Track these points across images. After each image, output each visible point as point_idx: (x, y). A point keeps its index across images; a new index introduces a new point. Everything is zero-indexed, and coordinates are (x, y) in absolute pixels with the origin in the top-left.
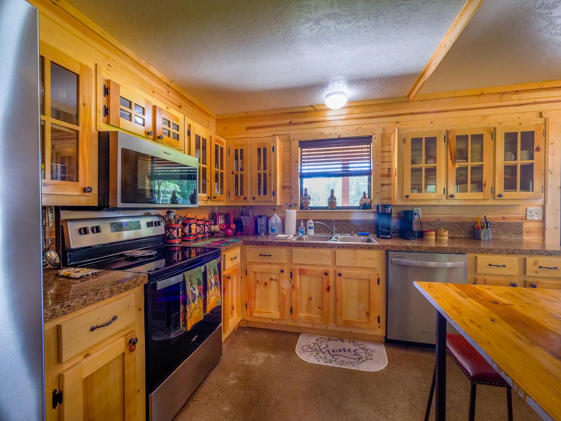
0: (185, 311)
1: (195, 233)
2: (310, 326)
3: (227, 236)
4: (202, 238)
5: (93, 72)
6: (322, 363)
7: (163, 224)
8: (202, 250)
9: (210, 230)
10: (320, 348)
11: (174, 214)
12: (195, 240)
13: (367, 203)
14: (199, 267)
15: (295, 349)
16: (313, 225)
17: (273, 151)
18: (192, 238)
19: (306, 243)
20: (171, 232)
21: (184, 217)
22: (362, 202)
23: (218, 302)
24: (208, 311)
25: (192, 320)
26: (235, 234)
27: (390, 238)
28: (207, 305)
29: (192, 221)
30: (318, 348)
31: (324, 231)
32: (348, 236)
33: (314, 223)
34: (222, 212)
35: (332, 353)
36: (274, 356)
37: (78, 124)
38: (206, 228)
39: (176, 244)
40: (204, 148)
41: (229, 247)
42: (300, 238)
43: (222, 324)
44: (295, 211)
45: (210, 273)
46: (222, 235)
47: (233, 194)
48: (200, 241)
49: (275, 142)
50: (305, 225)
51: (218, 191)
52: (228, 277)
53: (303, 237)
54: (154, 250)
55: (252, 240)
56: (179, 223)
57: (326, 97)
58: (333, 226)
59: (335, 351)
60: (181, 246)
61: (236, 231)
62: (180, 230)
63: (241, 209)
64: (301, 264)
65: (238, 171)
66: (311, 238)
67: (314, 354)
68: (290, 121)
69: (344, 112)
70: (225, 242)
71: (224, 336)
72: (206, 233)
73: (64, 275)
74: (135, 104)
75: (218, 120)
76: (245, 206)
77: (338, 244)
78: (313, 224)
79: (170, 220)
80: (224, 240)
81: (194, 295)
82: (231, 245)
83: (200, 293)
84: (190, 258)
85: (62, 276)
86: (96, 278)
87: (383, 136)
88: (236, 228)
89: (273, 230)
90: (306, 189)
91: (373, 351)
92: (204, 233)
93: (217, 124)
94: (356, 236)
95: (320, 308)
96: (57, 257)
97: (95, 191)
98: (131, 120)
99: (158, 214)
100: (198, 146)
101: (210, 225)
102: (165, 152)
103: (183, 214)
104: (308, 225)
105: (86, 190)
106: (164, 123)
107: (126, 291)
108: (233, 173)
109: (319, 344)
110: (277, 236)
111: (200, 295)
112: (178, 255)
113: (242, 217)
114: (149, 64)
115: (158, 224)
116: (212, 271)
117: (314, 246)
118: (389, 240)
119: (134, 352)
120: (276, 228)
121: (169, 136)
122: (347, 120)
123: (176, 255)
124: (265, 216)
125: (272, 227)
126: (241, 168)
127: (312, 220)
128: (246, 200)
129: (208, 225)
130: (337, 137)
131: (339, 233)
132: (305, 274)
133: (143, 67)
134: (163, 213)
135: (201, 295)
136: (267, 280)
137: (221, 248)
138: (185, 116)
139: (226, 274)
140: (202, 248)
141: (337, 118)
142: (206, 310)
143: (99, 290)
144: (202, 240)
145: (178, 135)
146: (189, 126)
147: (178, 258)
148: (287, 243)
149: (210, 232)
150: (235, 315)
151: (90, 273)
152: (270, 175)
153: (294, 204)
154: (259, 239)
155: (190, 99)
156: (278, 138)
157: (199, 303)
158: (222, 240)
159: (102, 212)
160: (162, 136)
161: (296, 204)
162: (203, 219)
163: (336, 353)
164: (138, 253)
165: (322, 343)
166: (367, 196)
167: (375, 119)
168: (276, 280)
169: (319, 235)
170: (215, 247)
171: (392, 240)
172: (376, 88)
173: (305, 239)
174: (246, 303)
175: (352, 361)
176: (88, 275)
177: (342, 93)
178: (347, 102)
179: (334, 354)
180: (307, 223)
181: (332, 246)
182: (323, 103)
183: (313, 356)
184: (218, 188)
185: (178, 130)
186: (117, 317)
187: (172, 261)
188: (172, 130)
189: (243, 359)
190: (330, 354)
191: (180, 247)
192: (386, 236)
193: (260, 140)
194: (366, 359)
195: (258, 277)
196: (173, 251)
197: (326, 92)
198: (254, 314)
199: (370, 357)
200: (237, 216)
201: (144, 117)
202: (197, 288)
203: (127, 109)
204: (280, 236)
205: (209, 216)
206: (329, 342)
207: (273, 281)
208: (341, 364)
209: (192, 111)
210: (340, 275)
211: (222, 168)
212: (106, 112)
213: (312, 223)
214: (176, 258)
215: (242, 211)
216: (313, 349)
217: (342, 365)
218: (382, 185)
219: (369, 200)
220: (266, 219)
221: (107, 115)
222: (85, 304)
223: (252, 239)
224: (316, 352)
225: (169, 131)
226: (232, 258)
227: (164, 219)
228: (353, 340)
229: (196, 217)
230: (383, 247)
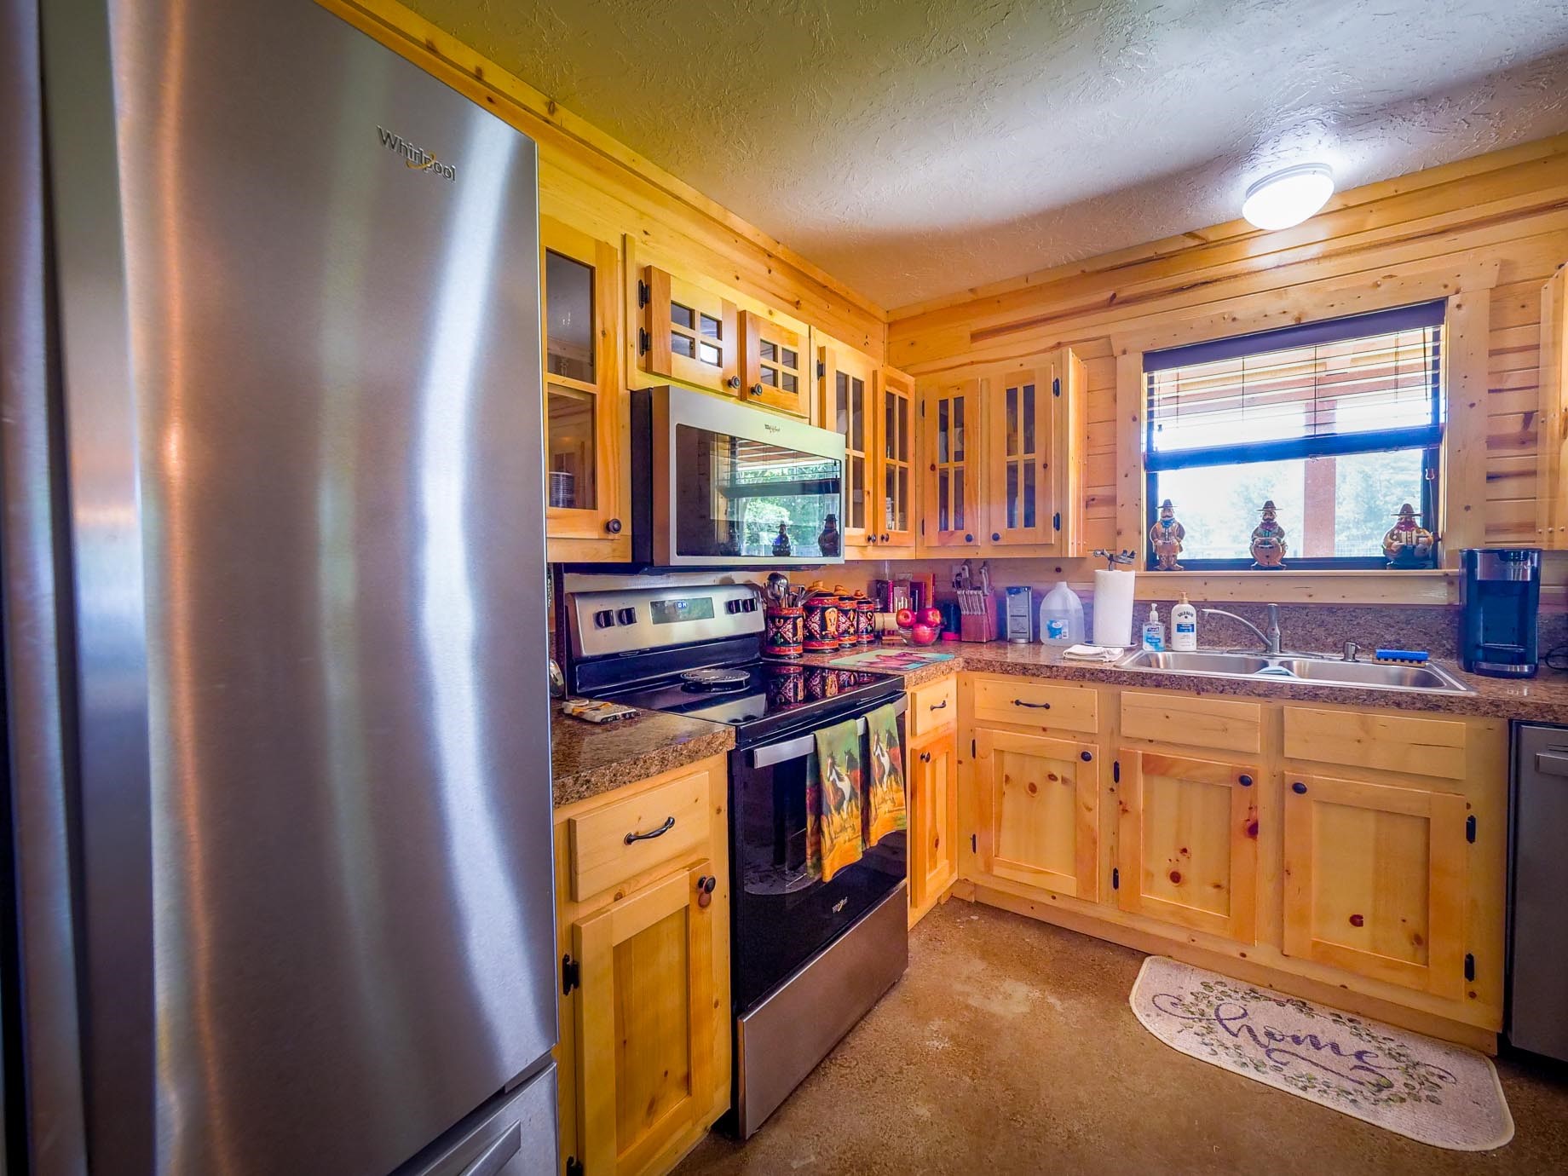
0: (819, 831)
1: (836, 633)
2: (1182, 937)
3: (918, 642)
4: (854, 645)
5: (620, 256)
6: (1226, 1061)
7: (760, 608)
8: (852, 677)
9: (873, 625)
10: (1217, 1016)
11: (785, 581)
12: (836, 650)
13: (1420, 545)
14: (851, 722)
15: (1128, 996)
16: (1192, 620)
17: (1057, 392)
18: (828, 644)
19: (1170, 677)
20: (778, 628)
21: (809, 591)
22: (1396, 543)
23: (900, 819)
24: (874, 842)
25: (834, 855)
26: (940, 637)
27: (1527, 677)
28: (871, 824)
29: (828, 600)
30: (1211, 1012)
31: (1236, 640)
32: (1335, 660)
33: (1197, 612)
34: (902, 577)
35: (1264, 1040)
36: (1059, 1003)
37: (593, 382)
38: (863, 619)
39: (790, 658)
40: (858, 406)
41: (925, 673)
42: (1148, 660)
43: (906, 881)
44: (1132, 574)
45: (878, 740)
46: (905, 641)
47: (933, 527)
48: (847, 653)
49: (1062, 364)
50: (1165, 620)
51: (893, 520)
52: (922, 757)
53: (1157, 655)
54: (742, 669)
55: (990, 657)
56: (796, 606)
57: (1247, 193)
58: (1271, 623)
59: (1279, 1038)
60: (802, 663)
61: (942, 630)
62: (800, 622)
63: (956, 570)
64: (1151, 741)
65: (947, 461)
66: (1191, 661)
67: (1197, 1027)
68: (1111, 293)
69: (1322, 231)
70: (911, 658)
71: (914, 916)
72: (862, 632)
73: (574, 714)
74: (702, 315)
75: (890, 325)
76: (968, 562)
77: (1292, 686)
78: (1192, 615)
79: (778, 598)
80: (911, 654)
81: (840, 793)
82: (932, 669)
83: (853, 789)
84: (824, 696)
85: (570, 716)
86: (631, 725)
87: (1500, 294)
88: (942, 624)
89: (1053, 632)
90: (1167, 505)
91: (1442, 1074)
92: (856, 632)
93: (889, 337)
94: (1366, 662)
95: (1218, 886)
96: (559, 673)
97: (627, 530)
98: (692, 356)
99: (750, 581)
100: (842, 404)
101: (871, 612)
102: (767, 427)
103: (804, 581)
104: (1176, 620)
105: (611, 526)
106: (763, 353)
107: (691, 762)
108: (933, 467)
109: (1216, 1002)
110: (1069, 650)
111: (853, 794)
112: (796, 686)
113: (959, 592)
114: (726, 208)
115: (749, 606)
116: (884, 737)
117: (1199, 686)
118: (1523, 682)
119: (708, 910)
120: (1064, 625)
121: (775, 384)
122: (1334, 258)
123: (792, 685)
124: (1029, 588)
125: (1052, 622)
126: (956, 453)
127: (1190, 602)
128: (971, 543)
129: (867, 612)
130: (1288, 321)
131: (1294, 648)
132: (1163, 774)
133: (714, 220)
134: (760, 579)
135: (857, 794)
136: (1037, 778)
137: (906, 677)
138: (812, 327)
139: (918, 748)
140: (852, 671)
141: (1288, 257)
142: (869, 838)
143: (639, 753)
144: (853, 650)
145: (795, 379)
146: (822, 350)
147: (796, 694)
148: (1102, 671)
149: (872, 631)
150: (943, 863)
151: (620, 714)
152: (1045, 466)
153: (1125, 552)
154: (1011, 656)
155: (820, 280)
156: (1073, 351)
157: (851, 814)
158: (904, 655)
159: (638, 576)
160: (759, 387)
161: (1133, 554)
162: (853, 594)
163: (1281, 1045)
164: (709, 675)
165: (1227, 1000)
166: (1418, 521)
167: (1462, 235)
168: (1064, 781)
169: (1216, 652)
170: (890, 672)
171: (1536, 682)
172: (1471, 120)
173: (1166, 663)
174: (974, 836)
175: (1348, 1085)
176: (615, 718)
177: (1312, 167)
178: (1334, 194)
179: (1273, 1045)
180: (1170, 613)
181: (1270, 692)
182: (1238, 217)
183: (1192, 1035)
184: (893, 511)
185: (795, 367)
186: (674, 820)
187: (780, 700)
188: (782, 368)
189: (967, 988)
190: (1258, 1042)
191: (802, 665)
192: (1509, 668)
193: (1013, 367)
194: (1409, 1094)
195: (1010, 766)
196: (785, 674)
197: (1248, 178)
198: (997, 871)
199: (1427, 1093)
200: (945, 588)
201: (719, 343)
202: (848, 776)
203: (685, 330)
204: (1078, 649)
205: (869, 587)
206: (1253, 1003)
207: (1055, 783)
208: (1300, 1084)
209: (827, 311)
210: (1299, 789)
211: (903, 457)
212: (645, 344)
213: (1188, 613)
214: (792, 694)
215: (959, 575)
216: (1192, 1013)
217: (1304, 1088)
218: (1491, 477)
219: (1430, 535)
220: (1033, 598)
221: (647, 350)
222: (615, 782)
223: (987, 653)
224: (1204, 1023)
225: (775, 372)
226: (935, 705)
227: (764, 595)
228: (1350, 1016)
229: (836, 590)
230: (1497, 706)
